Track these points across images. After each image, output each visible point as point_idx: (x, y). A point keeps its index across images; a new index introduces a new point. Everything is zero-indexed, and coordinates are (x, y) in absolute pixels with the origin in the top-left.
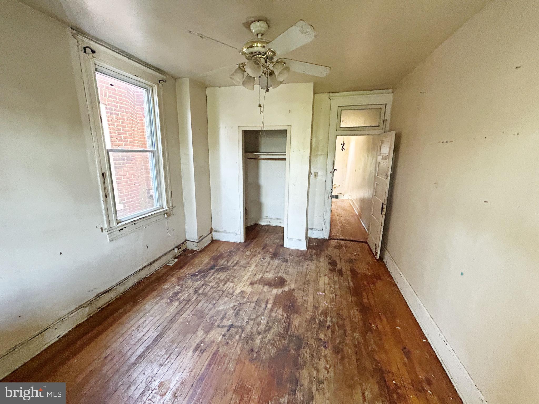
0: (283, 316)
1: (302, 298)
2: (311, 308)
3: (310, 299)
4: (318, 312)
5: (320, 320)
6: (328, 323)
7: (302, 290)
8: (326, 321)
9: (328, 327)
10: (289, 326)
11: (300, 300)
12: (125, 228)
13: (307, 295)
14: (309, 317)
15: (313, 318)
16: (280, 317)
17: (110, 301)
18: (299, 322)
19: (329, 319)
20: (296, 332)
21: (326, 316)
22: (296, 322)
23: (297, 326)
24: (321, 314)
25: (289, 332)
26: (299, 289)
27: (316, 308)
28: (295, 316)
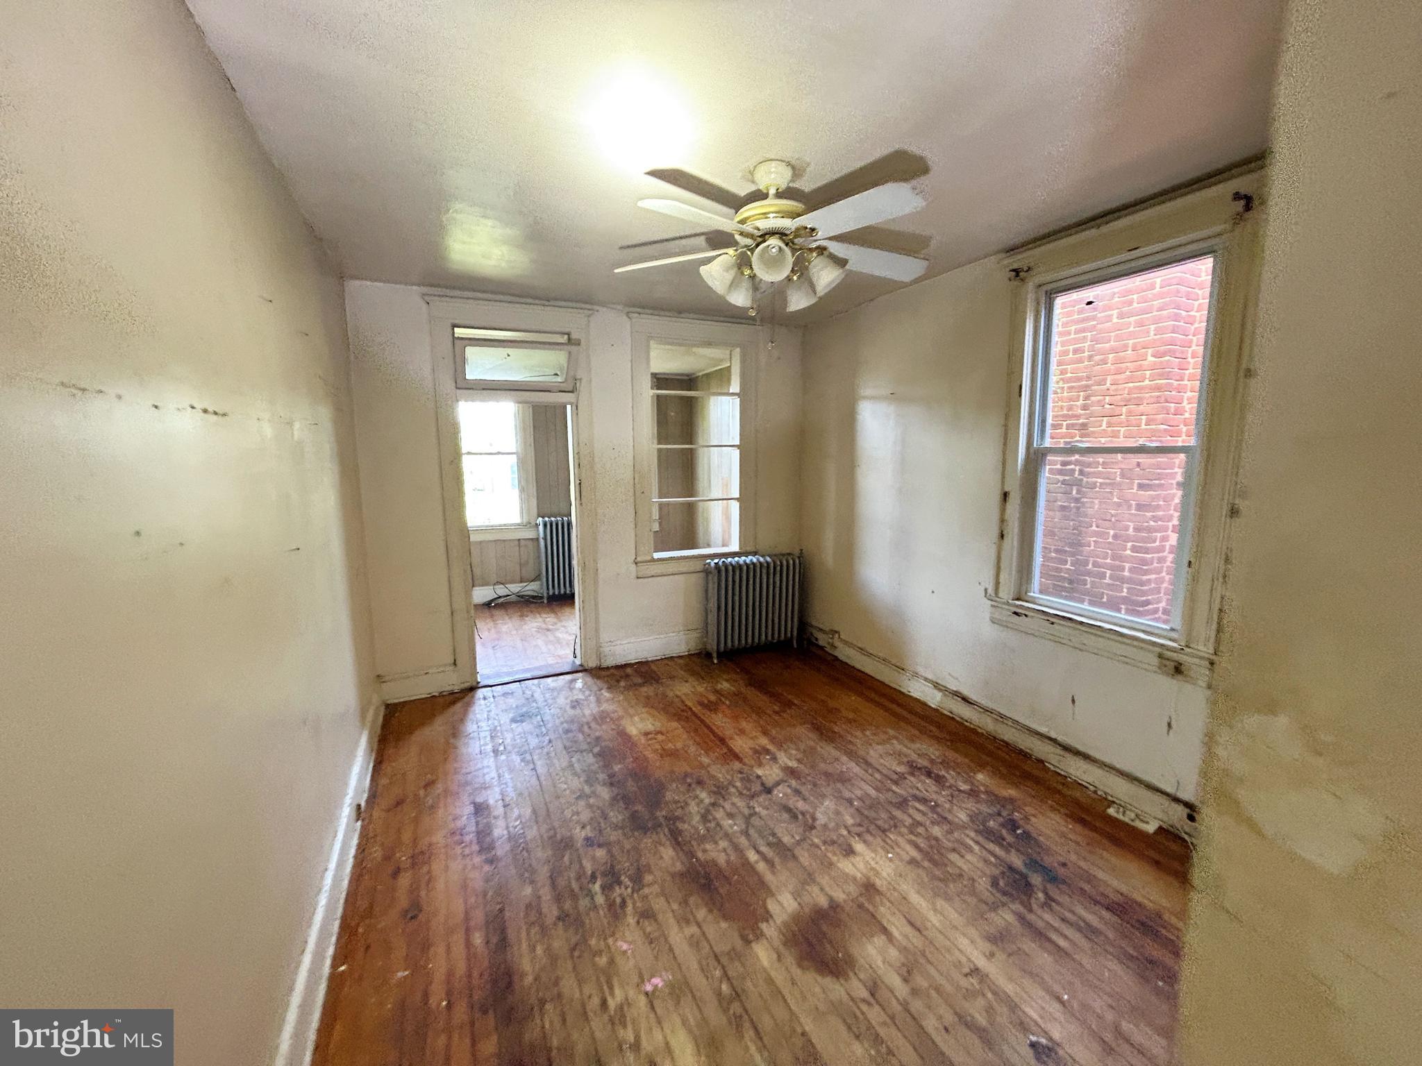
0: (705, 851)
1: (699, 926)
2: (659, 904)
3: (678, 937)
4: (634, 904)
5: (620, 883)
6: (597, 887)
7: (724, 960)
8: (603, 888)
9: (593, 877)
10: (676, 839)
11: (701, 914)
12: (1026, 616)
13: (694, 943)
14: (648, 878)
15: (637, 880)
16: (708, 847)
17: (967, 721)
18: (661, 858)
19: (600, 899)
20: (654, 836)
21: (611, 905)
22: (668, 853)
23: (661, 848)
24: (624, 902)
25: (666, 830)
26: (734, 955)
27: (647, 914)
28: (679, 867)
